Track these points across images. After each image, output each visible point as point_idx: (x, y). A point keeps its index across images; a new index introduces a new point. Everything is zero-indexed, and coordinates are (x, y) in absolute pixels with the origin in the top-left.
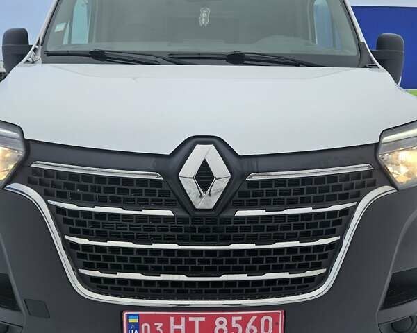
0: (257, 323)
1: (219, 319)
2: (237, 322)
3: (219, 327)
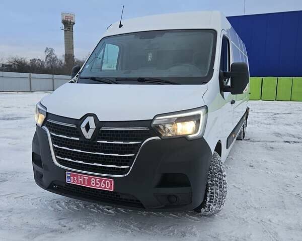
0: (104, 183)
1: (93, 179)
2: (98, 181)
3: (92, 182)
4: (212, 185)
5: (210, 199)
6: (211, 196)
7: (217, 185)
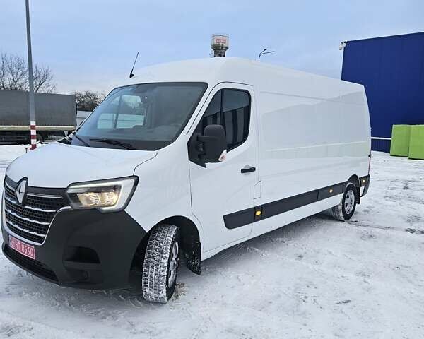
1: (23, 245)
2: (26, 247)
3: (23, 248)
4: (147, 267)
5: (145, 283)
6: (145, 279)
7: (152, 267)
